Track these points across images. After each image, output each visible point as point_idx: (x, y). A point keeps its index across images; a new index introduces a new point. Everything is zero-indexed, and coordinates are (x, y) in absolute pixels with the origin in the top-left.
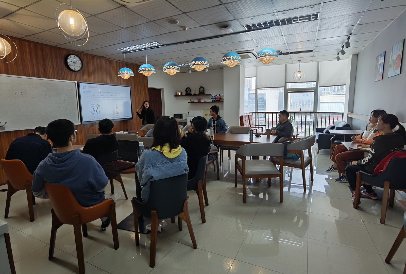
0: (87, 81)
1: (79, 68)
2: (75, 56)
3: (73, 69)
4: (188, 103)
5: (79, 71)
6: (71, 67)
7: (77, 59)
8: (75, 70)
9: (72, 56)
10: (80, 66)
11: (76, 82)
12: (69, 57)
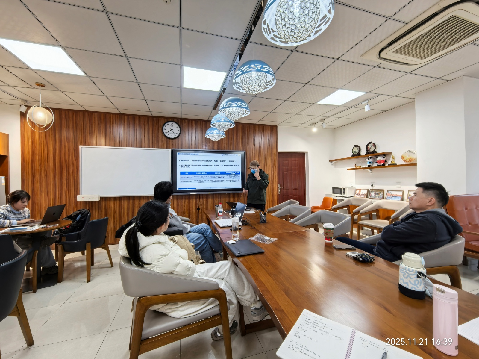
0: (187, 147)
1: (177, 135)
2: (172, 123)
3: (169, 136)
4: (348, 169)
5: (178, 138)
6: (166, 135)
7: (175, 126)
8: (173, 137)
9: (169, 123)
10: (179, 132)
11: (170, 150)
12: (166, 125)
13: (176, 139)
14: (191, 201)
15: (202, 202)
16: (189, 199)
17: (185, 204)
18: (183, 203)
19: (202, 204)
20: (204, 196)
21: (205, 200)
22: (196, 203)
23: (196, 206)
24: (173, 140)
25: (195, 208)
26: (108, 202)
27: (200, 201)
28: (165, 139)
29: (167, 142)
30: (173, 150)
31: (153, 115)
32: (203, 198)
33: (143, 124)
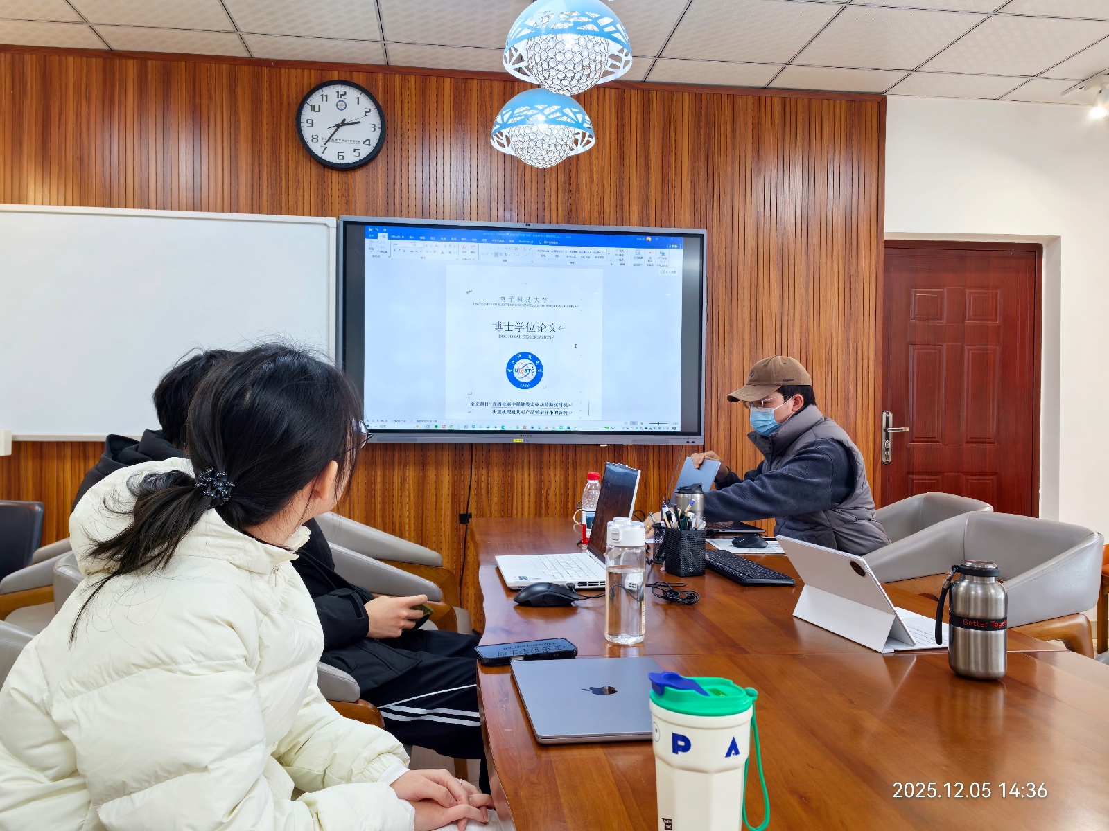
0: (412, 209)
1: (365, 151)
2: (346, 89)
3: (330, 156)
5: (371, 166)
6: (317, 148)
7: (357, 105)
8: (346, 162)
9: (331, 91)
10: (375, 137)
11: (332, 221)
12: (315, 99)
13: (364, 170)
14: (431, 474)
15: (483, 485)
16: (423, 465)
17: (402, 489)
18: (396, 485)
19: (484, 492)
20: (496, 456)
21: (496, 474)
22: (453, 488)
23: (453, 502)
24: (350, 175)
25: (449, 512)
26: (52, 466)
27: (474, 478)
28: (308, 173)
29: (321, 186)
30: (346, 223)
31: (257, 54)
32: (487, 467)
33: (210, 98)
